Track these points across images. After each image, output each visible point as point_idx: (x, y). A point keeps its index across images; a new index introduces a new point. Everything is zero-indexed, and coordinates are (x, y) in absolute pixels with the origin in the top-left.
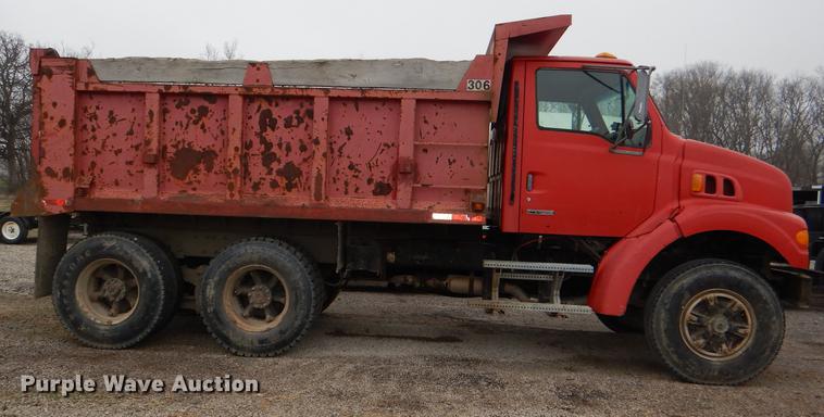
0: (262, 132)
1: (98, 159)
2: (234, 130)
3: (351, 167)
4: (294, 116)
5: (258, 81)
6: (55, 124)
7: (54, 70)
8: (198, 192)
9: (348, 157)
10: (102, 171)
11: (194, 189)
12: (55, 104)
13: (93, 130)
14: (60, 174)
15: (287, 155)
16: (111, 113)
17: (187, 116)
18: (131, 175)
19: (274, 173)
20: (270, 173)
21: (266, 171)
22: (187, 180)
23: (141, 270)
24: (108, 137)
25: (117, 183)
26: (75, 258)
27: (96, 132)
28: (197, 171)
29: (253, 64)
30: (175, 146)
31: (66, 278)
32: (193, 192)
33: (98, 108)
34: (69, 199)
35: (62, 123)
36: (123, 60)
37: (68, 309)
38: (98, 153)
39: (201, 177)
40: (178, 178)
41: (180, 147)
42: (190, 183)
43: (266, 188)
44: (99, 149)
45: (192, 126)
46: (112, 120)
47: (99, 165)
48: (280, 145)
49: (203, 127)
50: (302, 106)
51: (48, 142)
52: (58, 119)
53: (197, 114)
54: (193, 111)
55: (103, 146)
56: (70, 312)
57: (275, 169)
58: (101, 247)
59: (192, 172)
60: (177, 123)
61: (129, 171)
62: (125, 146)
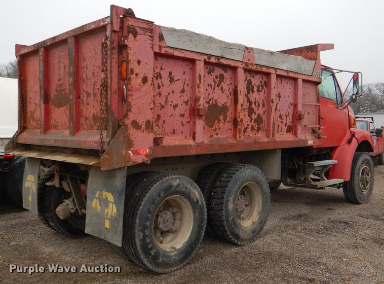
0: (248, 94)
1: (162, 113)
2: (241, 92)
3: (280, 117)
4: (260, 84)
5: (249, 60)
6: (140, 80)
7: (138, 30)
8: (219, 136)
9: (279, 111)
10: (164, 122)
11: (217, 134)
12: (139, 62)
13: (159, 87)
14: (143, 127)
15: (258, 110)
16: (170, 73)
17: (214, 81)
18: (183, 125)
19: (253, 121)
20: (251, 121)
21: (250, 120)
22: (214, 128)
23: (195, 200)
24: (169, 94)
25: (174, 132)
26: (154, 200)
27: (160, 90)
28: (219, 121)
29: (247, 48)
30: (208, 102)
31: (147, 219)
32: (216, 136)
33: (161, 69)
34: (150, 148)
35: (145, 80)
36: (181, 31)
37: (149, 246)
38: (162, 107)
39: (221, 125)
40: (209, 127)
41: (211, 103)
42: (215, 130)
43: (249, 132)
44: (163, 104)
45: (216, 88)
46: (172, 80)
47: (162, 118)
48: (255, 103)
49: (222, 89)
50: (263, 79)
51: (134, 97)
52: (141, 76)
53: (219, 79)
54: (217, 77)
55: (166, 101)
56: (151, 249)
57: (253, 119)
58: (170, 187)
59: (216, 121)
60: (208, 85)
61: (182, 122)
62: (180, 102)
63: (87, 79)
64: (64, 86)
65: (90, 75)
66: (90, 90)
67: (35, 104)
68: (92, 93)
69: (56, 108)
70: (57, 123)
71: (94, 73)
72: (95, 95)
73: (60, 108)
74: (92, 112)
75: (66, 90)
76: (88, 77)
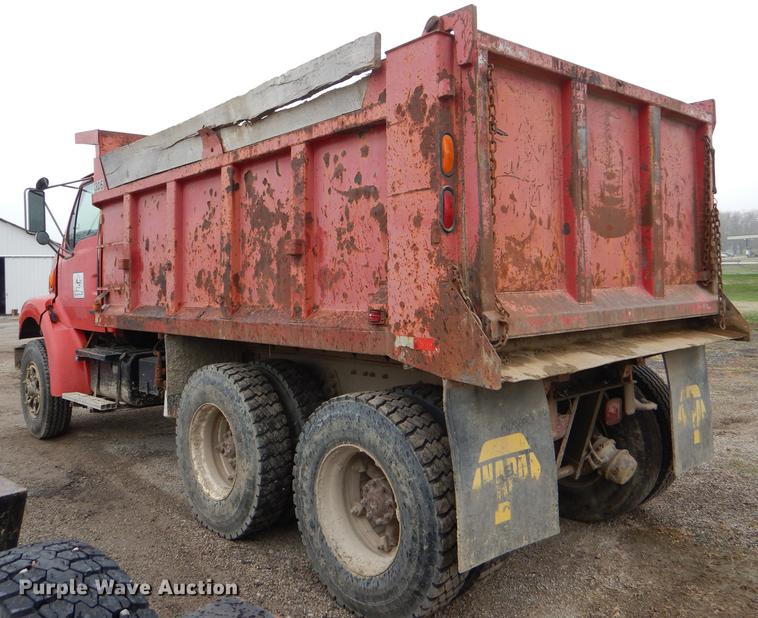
63: (666, 192)
64: (620, 192)
65: (671, 188)
66: (672, 215)
67: (533, 217)
68: (675, 220)
69: (601, 238)
70: (604, 272)
71: (677, 187)
72: (680, 225)
73: (611, 239)
74: (676, 253)
75: (625, 203)
76: (668, 191)
